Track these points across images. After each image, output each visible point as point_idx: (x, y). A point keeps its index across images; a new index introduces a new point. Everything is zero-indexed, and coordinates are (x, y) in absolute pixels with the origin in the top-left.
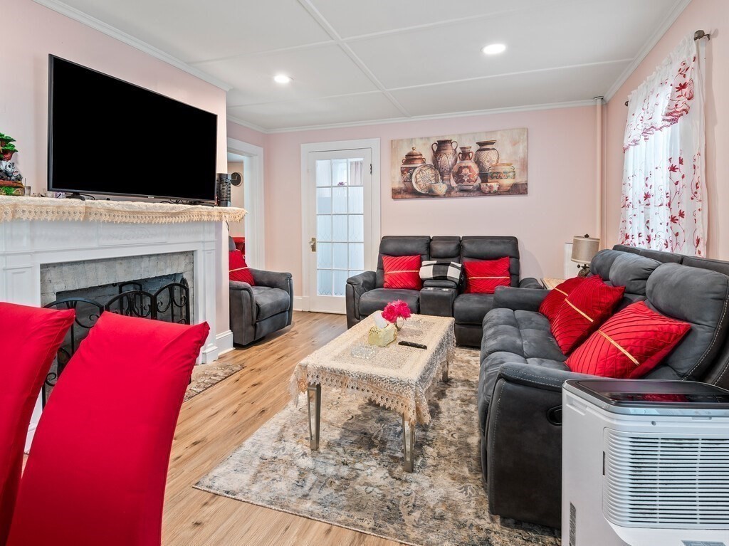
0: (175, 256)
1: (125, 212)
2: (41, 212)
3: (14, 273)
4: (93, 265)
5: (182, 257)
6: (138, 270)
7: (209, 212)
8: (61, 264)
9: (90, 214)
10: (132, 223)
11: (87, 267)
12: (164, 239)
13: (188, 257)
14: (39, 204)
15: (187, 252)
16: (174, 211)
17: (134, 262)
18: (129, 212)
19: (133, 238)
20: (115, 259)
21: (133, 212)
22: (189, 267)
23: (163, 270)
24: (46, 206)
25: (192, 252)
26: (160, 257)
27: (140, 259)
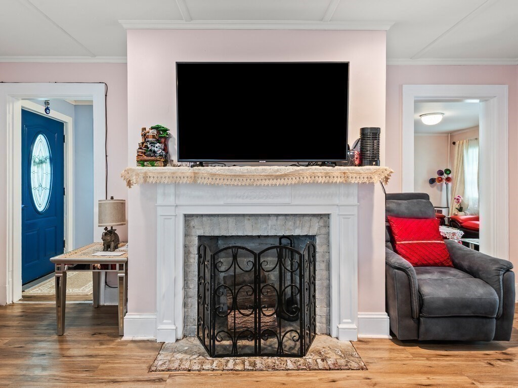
0: (307, 218)
1: (227, 176)
2: (161, 177)
3: (165, 219)
4: (225, 218)
5: (315, 220)
6: (264, 226)
7: (327, 173)
8: (202, 215)
9: (198, 178)
10: (233, 185)
11: (220, 219)
12: (287, 200)
13: (322, 221)
14: (160, 172)
15: (321, 215)
16: (278, 174)
17: (261, 219)
18: (230, 176)
19: (255, 198)
20: (244, 215)
21: (234, 175)
22: (323, 231)
23: (291, 230)
24: (164, 173)
25: (328, 215)
26: (288, 217)
27: (267, 218)
